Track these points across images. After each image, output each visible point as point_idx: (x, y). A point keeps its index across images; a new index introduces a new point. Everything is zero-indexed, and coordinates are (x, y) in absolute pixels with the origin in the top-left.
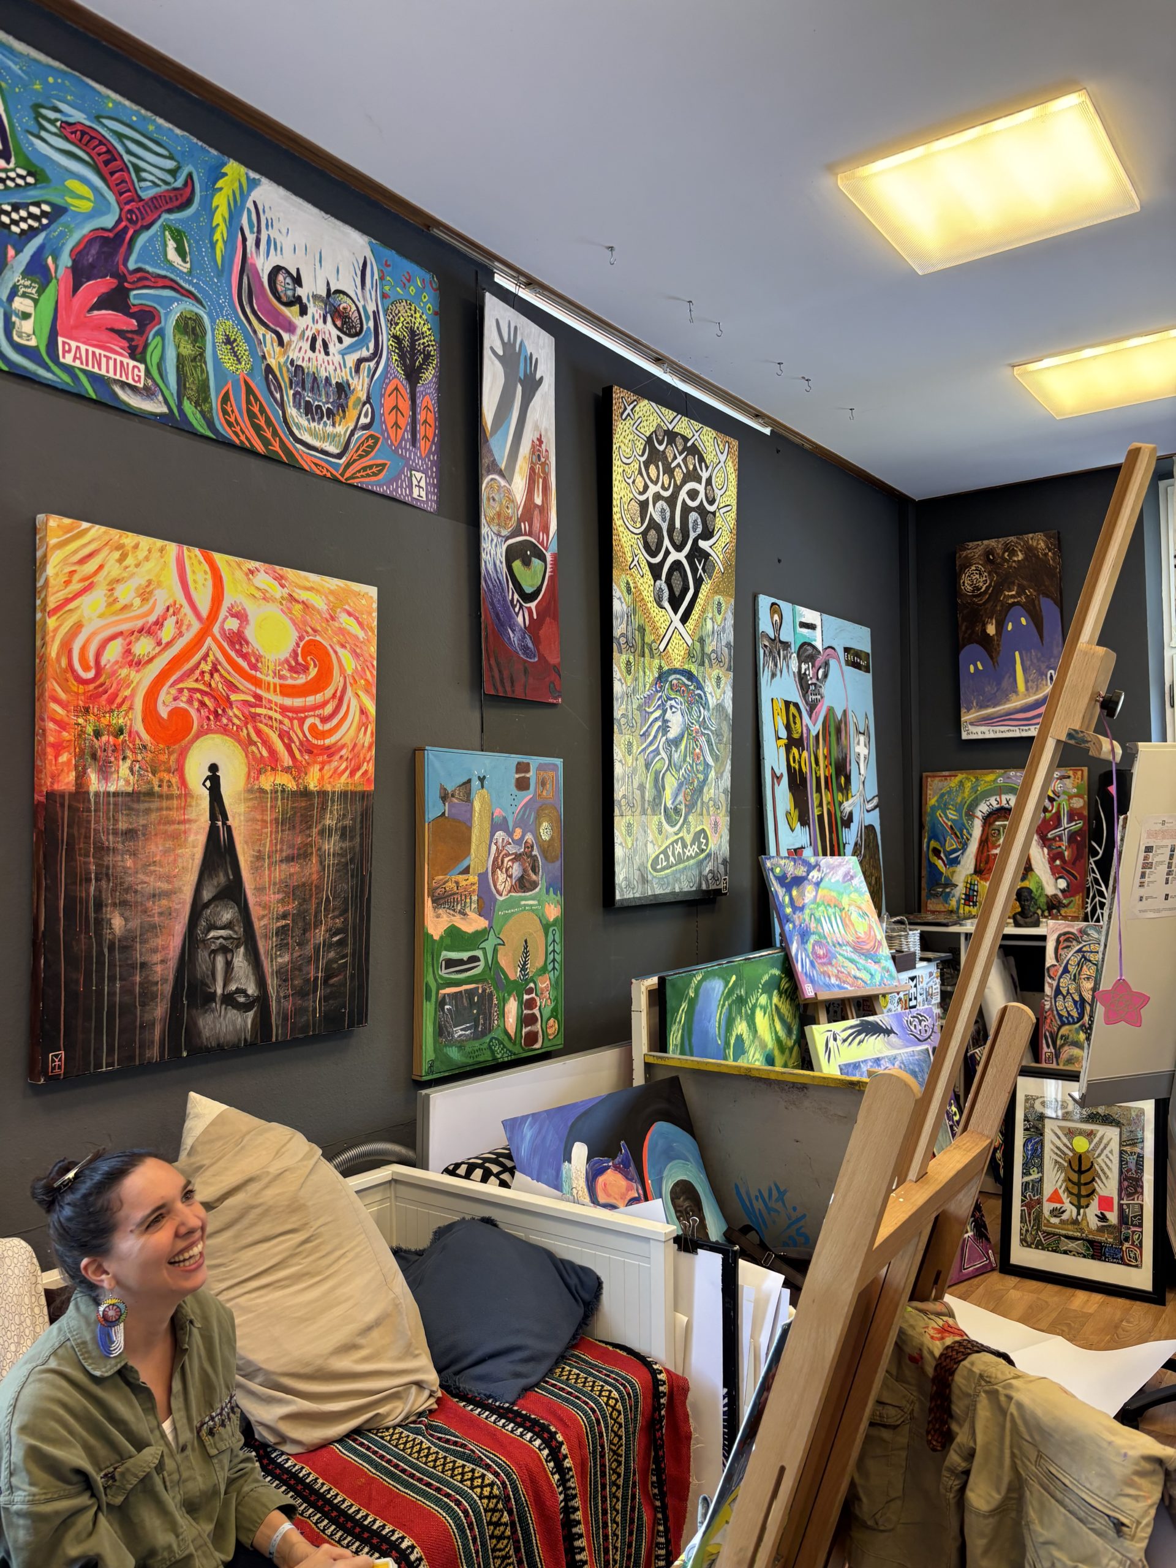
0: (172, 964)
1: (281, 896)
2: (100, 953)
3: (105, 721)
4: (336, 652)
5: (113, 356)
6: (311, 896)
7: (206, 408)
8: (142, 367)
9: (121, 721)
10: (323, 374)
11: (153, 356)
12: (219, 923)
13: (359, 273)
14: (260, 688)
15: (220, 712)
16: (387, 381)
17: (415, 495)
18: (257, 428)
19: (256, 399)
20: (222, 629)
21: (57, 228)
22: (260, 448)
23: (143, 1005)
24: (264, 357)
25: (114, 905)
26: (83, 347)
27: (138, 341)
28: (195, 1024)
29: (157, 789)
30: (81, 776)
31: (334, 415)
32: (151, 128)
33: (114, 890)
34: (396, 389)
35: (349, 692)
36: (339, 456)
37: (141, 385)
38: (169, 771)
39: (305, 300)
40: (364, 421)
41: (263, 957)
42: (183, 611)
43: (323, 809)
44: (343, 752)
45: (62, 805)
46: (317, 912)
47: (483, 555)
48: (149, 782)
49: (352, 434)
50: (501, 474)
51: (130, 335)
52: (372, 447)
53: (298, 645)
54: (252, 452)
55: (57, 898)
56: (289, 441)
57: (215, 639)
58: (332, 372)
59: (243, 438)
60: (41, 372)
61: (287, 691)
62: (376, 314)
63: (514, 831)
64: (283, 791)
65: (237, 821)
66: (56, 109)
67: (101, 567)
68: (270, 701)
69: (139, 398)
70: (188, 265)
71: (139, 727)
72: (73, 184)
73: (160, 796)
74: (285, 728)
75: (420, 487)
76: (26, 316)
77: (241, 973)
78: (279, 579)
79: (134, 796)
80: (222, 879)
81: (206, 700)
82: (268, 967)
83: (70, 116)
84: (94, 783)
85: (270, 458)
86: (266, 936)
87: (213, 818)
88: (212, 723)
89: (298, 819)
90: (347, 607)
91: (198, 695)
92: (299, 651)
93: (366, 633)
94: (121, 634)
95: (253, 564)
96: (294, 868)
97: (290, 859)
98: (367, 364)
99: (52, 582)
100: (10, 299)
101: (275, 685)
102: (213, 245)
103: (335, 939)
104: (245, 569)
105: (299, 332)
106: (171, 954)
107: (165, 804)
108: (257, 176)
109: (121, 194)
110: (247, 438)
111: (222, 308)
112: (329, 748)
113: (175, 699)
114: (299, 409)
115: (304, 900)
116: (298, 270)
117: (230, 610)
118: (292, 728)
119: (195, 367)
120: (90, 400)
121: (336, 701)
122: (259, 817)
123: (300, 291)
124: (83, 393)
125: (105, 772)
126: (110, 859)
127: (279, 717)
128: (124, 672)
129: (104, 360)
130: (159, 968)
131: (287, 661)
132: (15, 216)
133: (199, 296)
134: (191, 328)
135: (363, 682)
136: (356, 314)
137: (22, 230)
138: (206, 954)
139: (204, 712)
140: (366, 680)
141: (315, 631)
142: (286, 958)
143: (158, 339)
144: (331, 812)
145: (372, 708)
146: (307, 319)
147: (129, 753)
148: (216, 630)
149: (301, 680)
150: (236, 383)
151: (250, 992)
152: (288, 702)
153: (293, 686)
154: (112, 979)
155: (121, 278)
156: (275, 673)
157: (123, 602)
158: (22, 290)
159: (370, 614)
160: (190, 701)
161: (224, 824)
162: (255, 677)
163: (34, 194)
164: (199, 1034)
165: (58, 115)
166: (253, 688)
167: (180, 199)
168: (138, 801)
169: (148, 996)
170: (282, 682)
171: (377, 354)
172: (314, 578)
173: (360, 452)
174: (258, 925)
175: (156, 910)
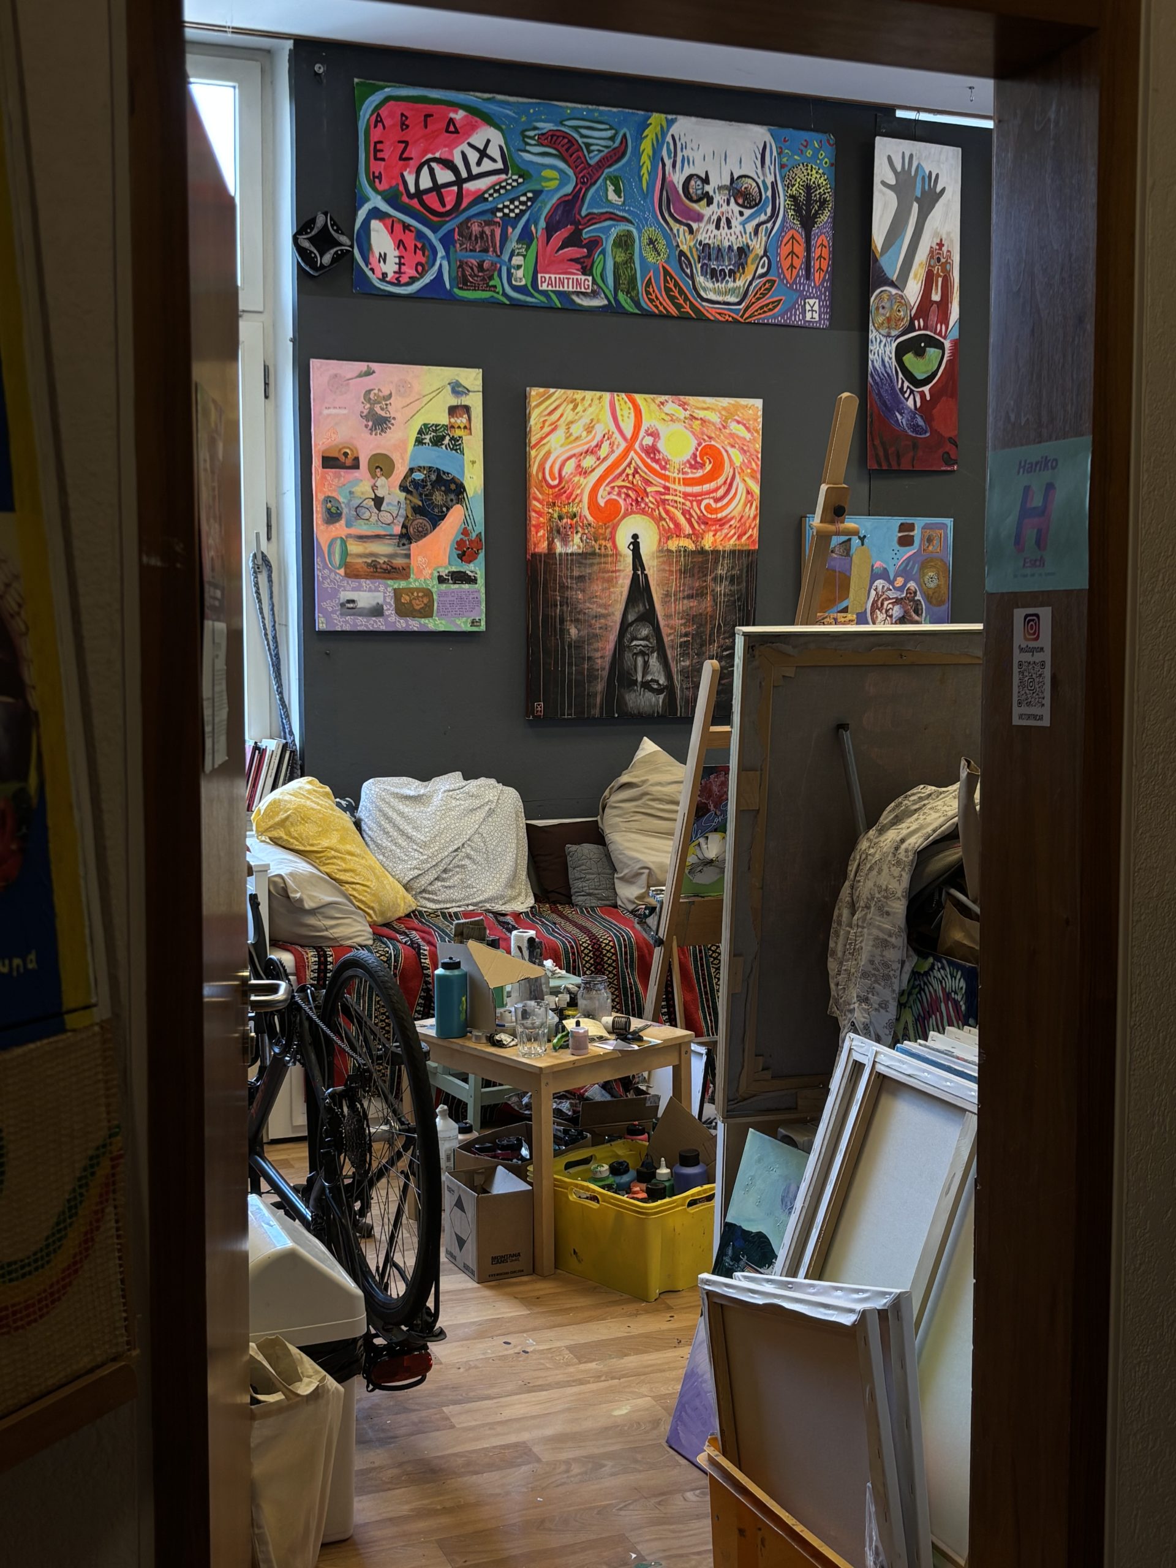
0: (608, 659)
1: (683, 621)
2: (563, 649)
3: (564, 510)
4: (727, 451)
5: (571, 277)
6: (706, 622)
7: (633, 294)
8: (590, 278)
9: (575, 509)
10: (726, 244)
11: (597, 271)
12: (639, 636)
13: (759, 157)
14: (669, 482)
15: (639, 499)
16: (783, 234)
17: (808, 318)
18: (672, 299)
19: (672, 277)
20: (641, 445)
21: (538, 204)
22: (674, 311)
23: (589, 682)
24: (678, 246)
25: (571, 621)
26: (553, 276)
27: (588, 262)
28: (623, 698)
29: (597, 551)
30: (551, 544)
31: (735, 273)
32: (596, 114)
33: (571, 612)
34: (793, 237)
35: (738, 479)
36: (739, 303)
37: (589, 291)
38: (605, 539)
39: (711, 193)
40: (760, 271)
41: (670, 661)
42: (614, 436)
43: (716, 562)
44: (732, 522)
45: (540, 561)
46: (711, 634)
47: (871, 356)
48: (592, 547)
49: (751, 283)
50: (892, 284)
51: (582, 260)
52: (769, 290)
53: (697, 449)
54: (669, 316)
55: (538, 616)
56: (697, 302)
57: (636, 453)
58: (734, 241)
59: (661, 308)
60: (529, 299)
61: (687, 482)
62: (774, 185)
63: (895, 579)
64: (685, 551)
65: (651, 571)
66: (535, 128)
67: (562, 415)
68: (675, 490)
69: (588, 299)
70: (622, 199)
71: (586, 512)
72: (547, 173)
73: (600, 555)
74: (687, 508)
75: (813, 311)
76: (519, 267)
77: (655, 669)
78: (683, 405)
79: (583, 555)
80: (641, 608)
81: (630, 492)
82: (674, 670)
83: (542, 129)
84: (559, 548)
85: (684, 317)
86: (673, 647)
87: (635, 569)
88: (634, 507)
89: (696, 571)
90: (736, 417)
91: (624, 490)
92: (698, 453)
93: (752, 434)
94: (574, 455)
95: (663, 398)
96: (693, 603)
97: (690, 597)
98: (765, 226)
99: (533, 428)
100: (510, 259)
101: (679, 479)
102: (640, 178)
103: (725, 653)
104: (657, 402)
105: (706, 219)
106: (607, 653)
107: (603, 560)
108: (674, 117)
109: (577, 167)
110: (664, 308)
111: (646, 220)
112: (720, 520)
113: (609, 494)
114: (706, 276)
115: (701, 625)
116: (707, 172)
117: (646, 431)
118: (692, 507)
119: (626, 269)
120: (558, 308)
121: (727, 486)
122: (667, 568)
123: (707, 188)
124: (553, 306)
125: (565, 541)
126: (568, 593)
127: (682, 500)
128: (576, 479)
129: (566, 281)
130: (599, 661)
131: (688, 461)
132: (512, 207)
133: (630, 218)
134: (625, 242)
135: (749, 471)
136: (756, 189)
137: (516, 214)
138: (631, 655)
139: (629, 501)
140: (752, 469)
141: (710, 438)
142: (687, 663)
143: (601, 256)
144: (722, 565)
145: (756, 489)
146: (714, 206)
147: (580, 529)
148: (637, 446)
149: (700, 473)
150: (656, 271)
151: (661, 682)
152: (689, 489)
153: (693, 479)
154: (570, 665)
155: (576, 223)
156: (679, 471)
157: (575, 435)
158: (517, 251)
159: (756, 420)
160: (619, 494)
161: (642, 573)
162: (665, 475)
163: (522, 189)
164: (626, 704)
165: (536, 132)
166: (663, 482)
167: (616, 155)
168: (586, 559)
169: (592, 676)
170: (684, 476)
171: (774, 214)
172: (709, 401)
173: (757, 296)
174: (667, 640)
175: (598, 625)
